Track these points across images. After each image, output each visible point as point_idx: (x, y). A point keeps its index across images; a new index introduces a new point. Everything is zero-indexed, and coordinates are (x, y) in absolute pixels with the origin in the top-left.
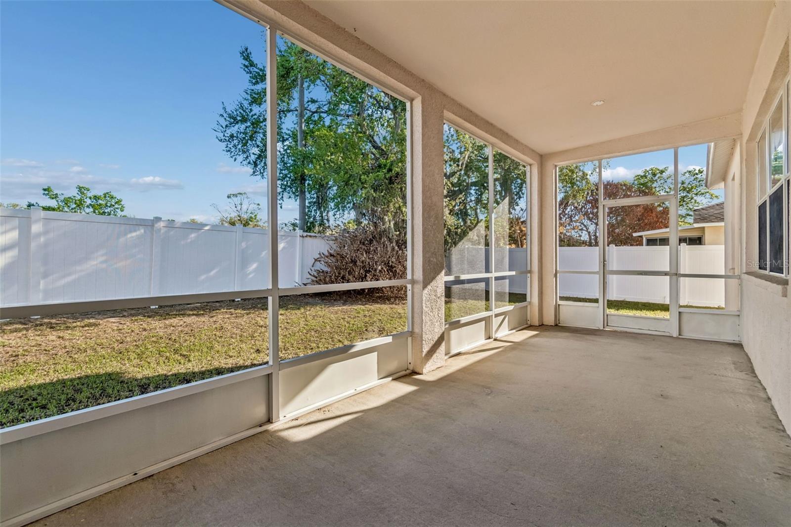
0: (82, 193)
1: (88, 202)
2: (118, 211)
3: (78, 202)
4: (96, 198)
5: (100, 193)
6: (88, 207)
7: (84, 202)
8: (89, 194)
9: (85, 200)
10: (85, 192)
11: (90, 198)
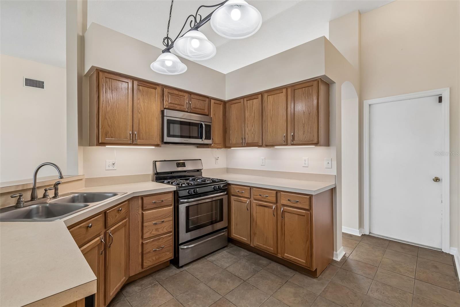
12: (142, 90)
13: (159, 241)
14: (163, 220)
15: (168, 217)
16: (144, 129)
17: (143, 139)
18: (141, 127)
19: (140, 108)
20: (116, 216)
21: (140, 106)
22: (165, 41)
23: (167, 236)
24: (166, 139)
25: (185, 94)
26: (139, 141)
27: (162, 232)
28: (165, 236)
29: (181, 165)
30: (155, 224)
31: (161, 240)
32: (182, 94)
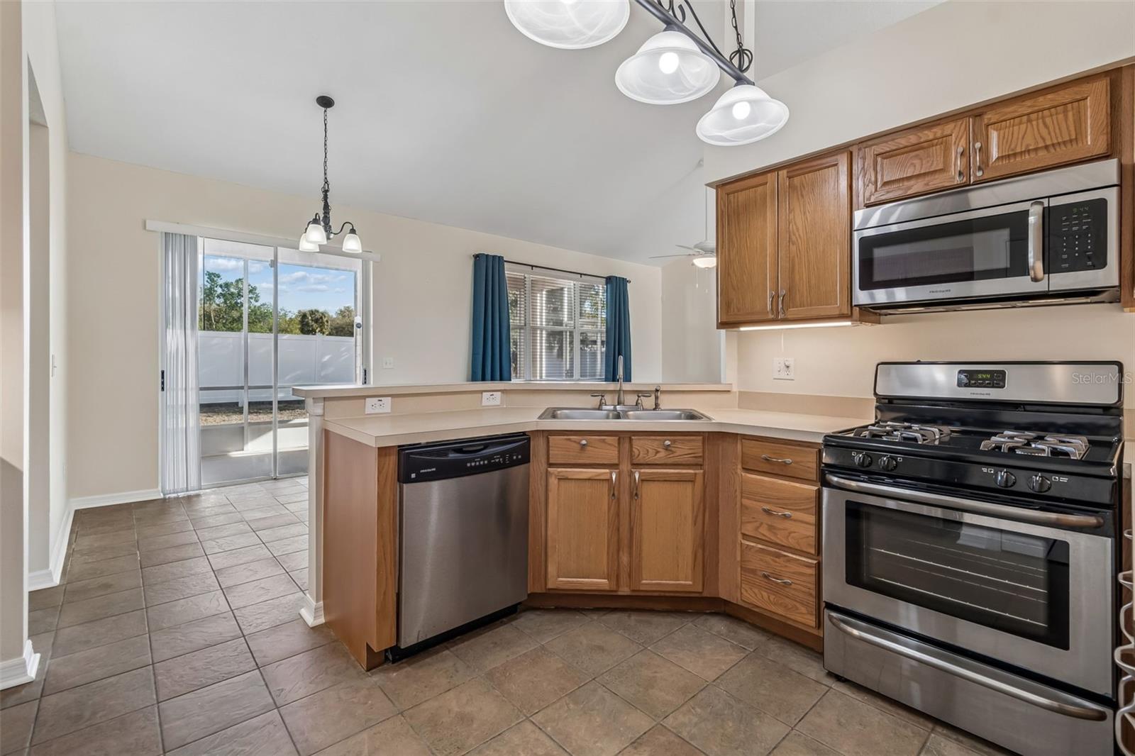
0: (212, 280)
1: (219, 290)
2: (252, 301)
3: (207, 291)
4: (227, 285)
5: (232, 280)
6: (218, 297)
7: (214, 291)
8: (221, 282)
9: (216, 289)
10: (215, 279)
11: (221, 286)
12: (799, 186)
13: (777, 560)
14: (787, 513)
15: (804, 509)
16: (805, 279)
17: (802, 305)
18: (797, 277)
19: (795, 231)
20: (657, 452)
21: (794, 227)
22: (733, 61)
23: (799, 560)
24: (862, 297)
25: (948, 128)
26: (792, 312)
27: (784, 540)
28: (794, 556)
29: (984, 380)
30: (768, 512)
31: (781, 560)
32: (935, 133)
